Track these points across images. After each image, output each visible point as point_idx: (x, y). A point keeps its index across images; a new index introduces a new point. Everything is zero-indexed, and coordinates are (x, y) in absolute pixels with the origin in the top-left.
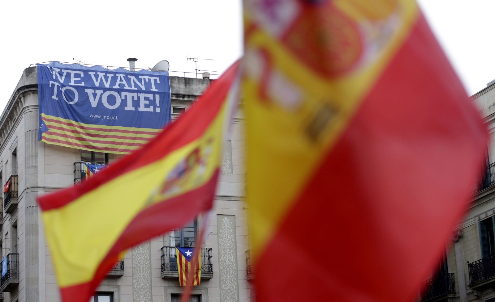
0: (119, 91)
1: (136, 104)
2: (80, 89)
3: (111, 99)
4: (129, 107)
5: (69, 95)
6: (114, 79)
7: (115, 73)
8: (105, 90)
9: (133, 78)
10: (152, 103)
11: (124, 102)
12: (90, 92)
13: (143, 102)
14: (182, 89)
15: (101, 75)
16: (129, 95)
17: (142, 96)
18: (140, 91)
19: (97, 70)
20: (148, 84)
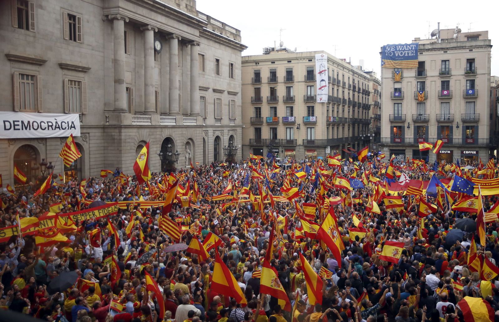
0: (403, 51)
1: (408, 54)
2: (393, 52)
3: (402, 53)
4: (406, 55)
5: (390, 53)
6: (403, 47)
7: (403, 45)
8: (400, 51)
9: (408, 46)
10: (413, 53)
11: (405, 54)
12: (396, 52)
13: (410, 53)
14: (422, 47)
15: (400, 47)
16: (406, 52)
17: (410, 51)
18: (409, 50)
19: (398, 45)
20: (412, 48)
